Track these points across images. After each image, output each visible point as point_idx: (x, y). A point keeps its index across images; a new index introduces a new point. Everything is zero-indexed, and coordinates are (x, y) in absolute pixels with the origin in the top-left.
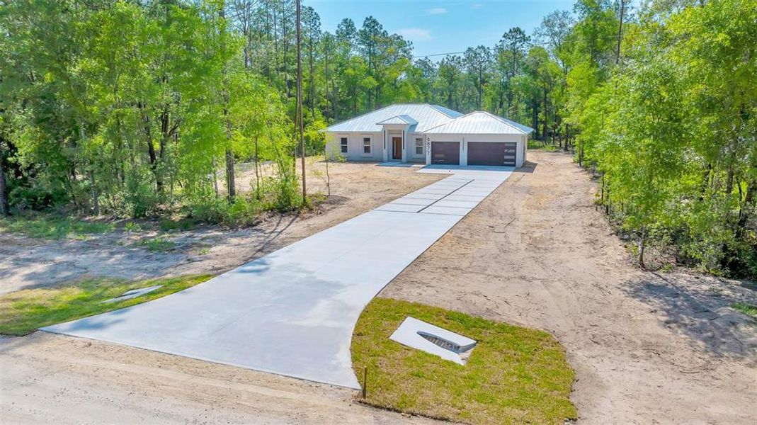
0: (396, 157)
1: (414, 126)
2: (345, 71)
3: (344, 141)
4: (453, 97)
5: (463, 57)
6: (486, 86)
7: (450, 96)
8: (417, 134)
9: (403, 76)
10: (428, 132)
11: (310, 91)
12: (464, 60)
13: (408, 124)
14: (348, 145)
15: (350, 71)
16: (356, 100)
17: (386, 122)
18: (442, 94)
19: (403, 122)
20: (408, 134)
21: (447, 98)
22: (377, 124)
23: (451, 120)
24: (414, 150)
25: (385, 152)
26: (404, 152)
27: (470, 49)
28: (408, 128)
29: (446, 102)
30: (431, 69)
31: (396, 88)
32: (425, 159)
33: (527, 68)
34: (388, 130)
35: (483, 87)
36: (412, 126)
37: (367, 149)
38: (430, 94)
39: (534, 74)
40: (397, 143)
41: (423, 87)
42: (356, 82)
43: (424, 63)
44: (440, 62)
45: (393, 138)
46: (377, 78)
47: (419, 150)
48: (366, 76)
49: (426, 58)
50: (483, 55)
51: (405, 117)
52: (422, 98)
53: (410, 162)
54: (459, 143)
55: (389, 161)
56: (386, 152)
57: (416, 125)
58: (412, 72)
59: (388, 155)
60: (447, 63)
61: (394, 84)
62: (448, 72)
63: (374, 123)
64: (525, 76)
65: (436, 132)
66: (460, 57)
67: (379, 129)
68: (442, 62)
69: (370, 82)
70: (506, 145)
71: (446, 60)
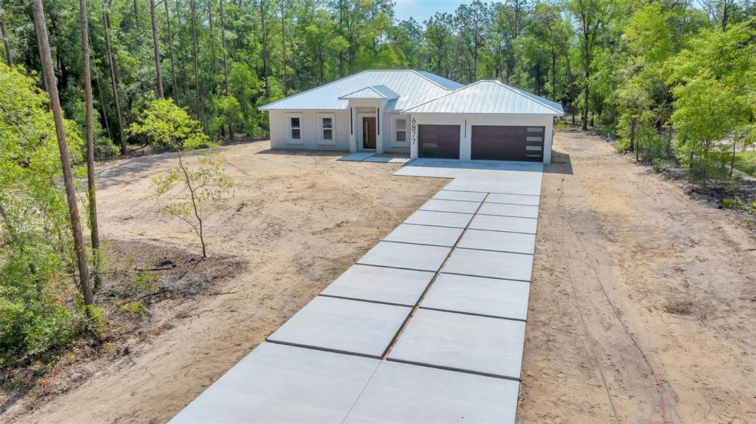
0: (368, 144)
1: (394, 101)
2: (306, 28)
3: (295, 122)
4: (443, 64)
5: (454, 15)
6: (482, 50)
7: (439, 63)
8: (398, 113)
9: (383, 39)
10: (413, 111)
11: (265, 55)
12: (456, 20)
13: (385, 98)
14: (301, 128)
15: (312, 28)
16: (322, 67)
17: (353, 96)
18: (429, 61)
19: (378, 96)
20: (384, 113)
21: (435, 65)
22: (339, 98)
23: (445, 92)
24: (393, 136)
25: (352, 139)
26: (379, 139)
27: (463, 7)
28: (384, 104)
29: (434, 70)
30: (416, 32)
31: (375, 51)
32: (410, 148)
33: (533, 28)
34: (356, 106)
35: (479, 52)
36: (390, 100)
37: (328, 134)
38: (416, 60)
39: (541, 35)
40: (369, 126)
41: (408, 51)
42: (321, 42)
43: (409, 25)
44: (428, 21)
45: (364, 118)
46: (350, 39)
47: (401, 136)
48: (334, 36)
49: (411, 18)
50: (479, 12)
51: (381, 88)
52: (406, 64)
53: (389, 153)
54: (459, 126)
55: (358, 151)
56: (354, 139)
57: (397, 99)
58: (394, 33)
59: (357, 143)
60: (436, 22)
61: (372, 47)
62: (437, 35)
63: (336, 97)
64: (531, 37)
65: (425, 111)
66: (451, 15)
67: (344, 105)
68: (431, 22)
69: (340, 43)
70: (529, 130)
71: (434, 19)
